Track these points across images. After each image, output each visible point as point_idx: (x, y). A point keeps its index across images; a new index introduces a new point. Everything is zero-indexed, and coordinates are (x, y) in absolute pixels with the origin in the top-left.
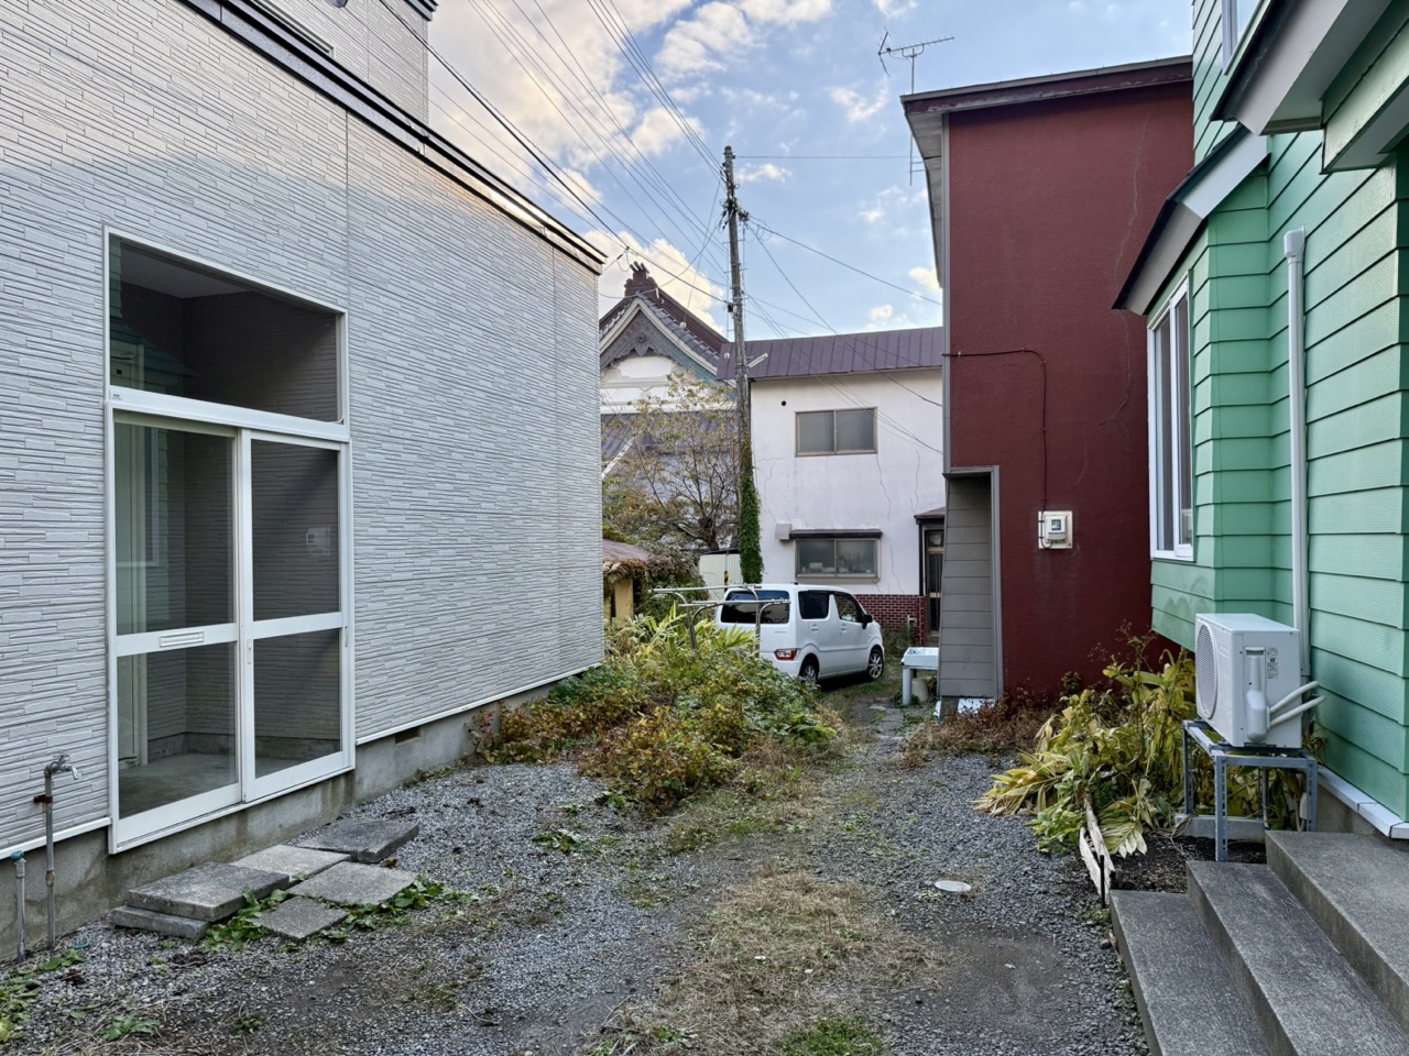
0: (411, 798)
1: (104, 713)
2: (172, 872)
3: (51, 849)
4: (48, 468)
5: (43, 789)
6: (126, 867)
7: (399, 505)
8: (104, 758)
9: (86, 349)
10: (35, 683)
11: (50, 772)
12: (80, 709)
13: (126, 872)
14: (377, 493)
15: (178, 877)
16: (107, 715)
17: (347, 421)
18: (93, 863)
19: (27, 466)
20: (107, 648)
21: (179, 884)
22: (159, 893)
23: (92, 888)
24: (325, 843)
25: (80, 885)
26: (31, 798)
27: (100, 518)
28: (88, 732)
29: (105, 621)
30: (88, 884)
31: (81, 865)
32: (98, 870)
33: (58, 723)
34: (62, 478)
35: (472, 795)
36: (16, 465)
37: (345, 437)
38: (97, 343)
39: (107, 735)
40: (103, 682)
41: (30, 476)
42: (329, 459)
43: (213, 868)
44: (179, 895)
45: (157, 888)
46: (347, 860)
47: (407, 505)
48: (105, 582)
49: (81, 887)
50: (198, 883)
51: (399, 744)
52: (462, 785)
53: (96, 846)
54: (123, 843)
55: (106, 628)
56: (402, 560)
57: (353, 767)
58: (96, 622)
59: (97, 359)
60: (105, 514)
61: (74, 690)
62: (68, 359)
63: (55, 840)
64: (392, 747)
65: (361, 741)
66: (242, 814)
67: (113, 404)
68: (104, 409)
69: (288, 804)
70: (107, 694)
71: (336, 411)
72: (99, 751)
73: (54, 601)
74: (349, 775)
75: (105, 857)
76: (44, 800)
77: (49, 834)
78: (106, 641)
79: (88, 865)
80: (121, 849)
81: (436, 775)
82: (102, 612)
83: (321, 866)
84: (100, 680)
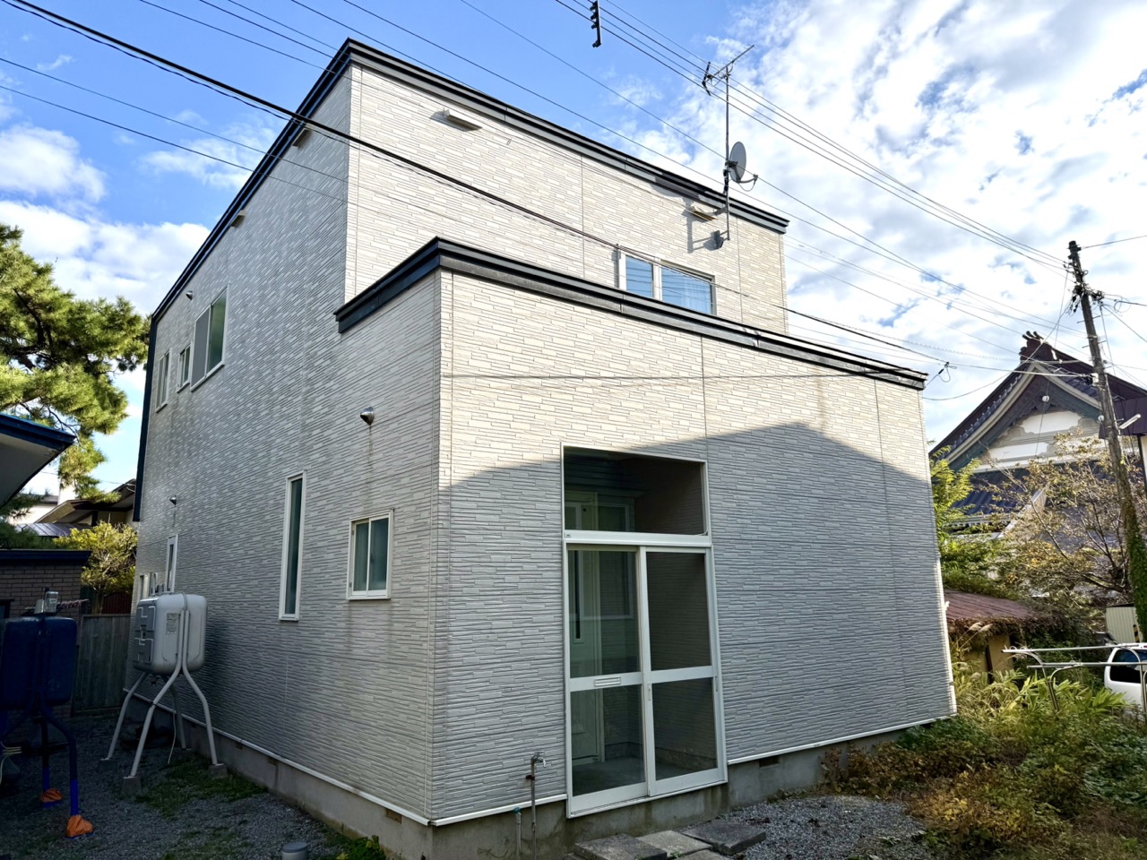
0: (771, 811)
1: (562, 727)
2: (603, 836)
3: (534, 809)
4: (533, 580)
5: (530, 771)
6: (577, 828)
7: (752, 587)
8: (563, 756)
9: (553, 512)
10: (528, 706)
11: (534, 761)
12: (550, 723)
13: (577, 832)
14: (734, 580)
15: (604, 840)
16: (565, 729)
17: (710, 533)
18: (558, 823)
19: (524, 580)
20: (564, 686)
21: (603, 845)
22: (591, 849)
23: (557, 838)
24: (699, 834)
25: (551, 835)
26: (525, 776)
27: (560, 607)
28: (554, 739)
29: (563, 669)
30: (556, 835)
31: (550, 823)
32: (560, 828)
33: (539, 731)
34: (540, 585)
35: (815, 817)
36: (518, 580)
37: (708, 544)
38: (558, 507)
39: (565, 741)
40: (562, 708)
41: (525, 585)
42: (698, 560)
43: (625, 838)
44: (601, 852)
45: (590, 845)
46: (709, 849)
47: (757, 587)
48: (563, 645)
49: (552, 836)
50: (613, 847)
51: (763, 768)
52: (810, 807)
53: (559, 811)
54: (575, 813)
55: (564, 674)
56: (756, 628)
57: (726, 780)
58: (558, 670)
59: (558, 516)
60: (562, 605)
61: (546, 711)
62: (543, 518)
63: (536, 804)
64: (756, 769)
65: (731, 762)
66: (648, 805)
67: (567, 540)
68: (562, 544)
69: (679, 802)
70: (565, 715)
71: (703, 527)
72: (560, 751)
73: (537, 657)
74: (724, 786)
75: (564, 820)
76: (530, 778)
77: (533, 799)
78: (564, 682)
79: (555, 823)
80: (573, 816)
81: (794, 796)
82: (561, 664)
83: (691, 850)
84: (560, 706)
